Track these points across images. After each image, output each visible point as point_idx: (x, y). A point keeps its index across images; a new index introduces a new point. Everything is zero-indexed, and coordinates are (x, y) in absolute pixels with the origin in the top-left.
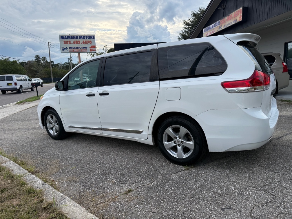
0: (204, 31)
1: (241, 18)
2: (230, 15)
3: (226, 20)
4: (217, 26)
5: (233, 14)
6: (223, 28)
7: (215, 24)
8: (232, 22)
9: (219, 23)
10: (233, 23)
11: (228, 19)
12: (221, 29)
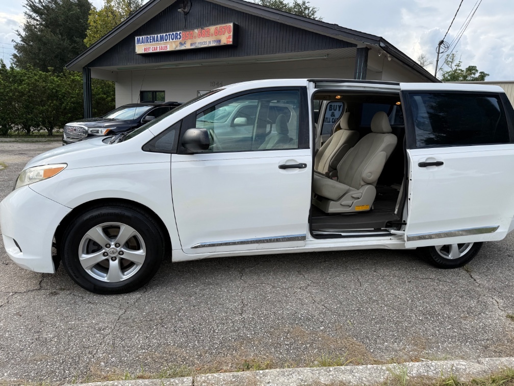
0: (139, 41)
1: (231, 40)
2: (206, 28)
3: (195, 35)
4: (172, 39)
5: (212, 29)
6: (188, 46)
7: (169, 35)
8: (210, 42)
9: (180, 36)
10: (213, 44)
11: (200, 35)
12: (183, 48)
